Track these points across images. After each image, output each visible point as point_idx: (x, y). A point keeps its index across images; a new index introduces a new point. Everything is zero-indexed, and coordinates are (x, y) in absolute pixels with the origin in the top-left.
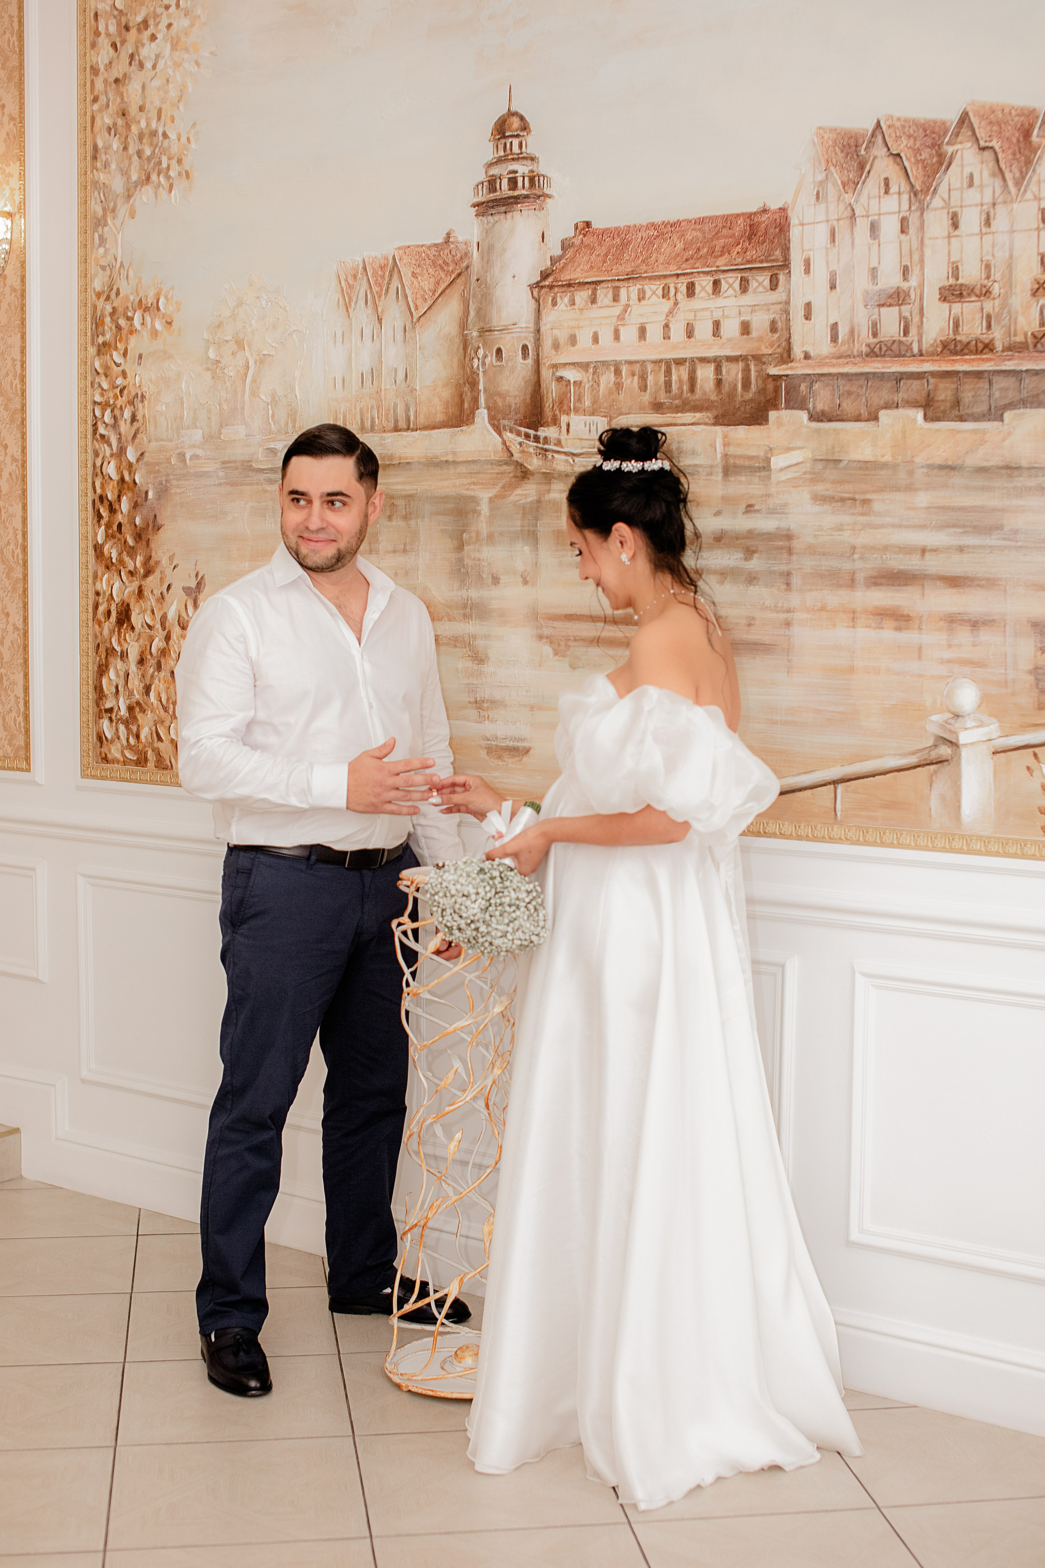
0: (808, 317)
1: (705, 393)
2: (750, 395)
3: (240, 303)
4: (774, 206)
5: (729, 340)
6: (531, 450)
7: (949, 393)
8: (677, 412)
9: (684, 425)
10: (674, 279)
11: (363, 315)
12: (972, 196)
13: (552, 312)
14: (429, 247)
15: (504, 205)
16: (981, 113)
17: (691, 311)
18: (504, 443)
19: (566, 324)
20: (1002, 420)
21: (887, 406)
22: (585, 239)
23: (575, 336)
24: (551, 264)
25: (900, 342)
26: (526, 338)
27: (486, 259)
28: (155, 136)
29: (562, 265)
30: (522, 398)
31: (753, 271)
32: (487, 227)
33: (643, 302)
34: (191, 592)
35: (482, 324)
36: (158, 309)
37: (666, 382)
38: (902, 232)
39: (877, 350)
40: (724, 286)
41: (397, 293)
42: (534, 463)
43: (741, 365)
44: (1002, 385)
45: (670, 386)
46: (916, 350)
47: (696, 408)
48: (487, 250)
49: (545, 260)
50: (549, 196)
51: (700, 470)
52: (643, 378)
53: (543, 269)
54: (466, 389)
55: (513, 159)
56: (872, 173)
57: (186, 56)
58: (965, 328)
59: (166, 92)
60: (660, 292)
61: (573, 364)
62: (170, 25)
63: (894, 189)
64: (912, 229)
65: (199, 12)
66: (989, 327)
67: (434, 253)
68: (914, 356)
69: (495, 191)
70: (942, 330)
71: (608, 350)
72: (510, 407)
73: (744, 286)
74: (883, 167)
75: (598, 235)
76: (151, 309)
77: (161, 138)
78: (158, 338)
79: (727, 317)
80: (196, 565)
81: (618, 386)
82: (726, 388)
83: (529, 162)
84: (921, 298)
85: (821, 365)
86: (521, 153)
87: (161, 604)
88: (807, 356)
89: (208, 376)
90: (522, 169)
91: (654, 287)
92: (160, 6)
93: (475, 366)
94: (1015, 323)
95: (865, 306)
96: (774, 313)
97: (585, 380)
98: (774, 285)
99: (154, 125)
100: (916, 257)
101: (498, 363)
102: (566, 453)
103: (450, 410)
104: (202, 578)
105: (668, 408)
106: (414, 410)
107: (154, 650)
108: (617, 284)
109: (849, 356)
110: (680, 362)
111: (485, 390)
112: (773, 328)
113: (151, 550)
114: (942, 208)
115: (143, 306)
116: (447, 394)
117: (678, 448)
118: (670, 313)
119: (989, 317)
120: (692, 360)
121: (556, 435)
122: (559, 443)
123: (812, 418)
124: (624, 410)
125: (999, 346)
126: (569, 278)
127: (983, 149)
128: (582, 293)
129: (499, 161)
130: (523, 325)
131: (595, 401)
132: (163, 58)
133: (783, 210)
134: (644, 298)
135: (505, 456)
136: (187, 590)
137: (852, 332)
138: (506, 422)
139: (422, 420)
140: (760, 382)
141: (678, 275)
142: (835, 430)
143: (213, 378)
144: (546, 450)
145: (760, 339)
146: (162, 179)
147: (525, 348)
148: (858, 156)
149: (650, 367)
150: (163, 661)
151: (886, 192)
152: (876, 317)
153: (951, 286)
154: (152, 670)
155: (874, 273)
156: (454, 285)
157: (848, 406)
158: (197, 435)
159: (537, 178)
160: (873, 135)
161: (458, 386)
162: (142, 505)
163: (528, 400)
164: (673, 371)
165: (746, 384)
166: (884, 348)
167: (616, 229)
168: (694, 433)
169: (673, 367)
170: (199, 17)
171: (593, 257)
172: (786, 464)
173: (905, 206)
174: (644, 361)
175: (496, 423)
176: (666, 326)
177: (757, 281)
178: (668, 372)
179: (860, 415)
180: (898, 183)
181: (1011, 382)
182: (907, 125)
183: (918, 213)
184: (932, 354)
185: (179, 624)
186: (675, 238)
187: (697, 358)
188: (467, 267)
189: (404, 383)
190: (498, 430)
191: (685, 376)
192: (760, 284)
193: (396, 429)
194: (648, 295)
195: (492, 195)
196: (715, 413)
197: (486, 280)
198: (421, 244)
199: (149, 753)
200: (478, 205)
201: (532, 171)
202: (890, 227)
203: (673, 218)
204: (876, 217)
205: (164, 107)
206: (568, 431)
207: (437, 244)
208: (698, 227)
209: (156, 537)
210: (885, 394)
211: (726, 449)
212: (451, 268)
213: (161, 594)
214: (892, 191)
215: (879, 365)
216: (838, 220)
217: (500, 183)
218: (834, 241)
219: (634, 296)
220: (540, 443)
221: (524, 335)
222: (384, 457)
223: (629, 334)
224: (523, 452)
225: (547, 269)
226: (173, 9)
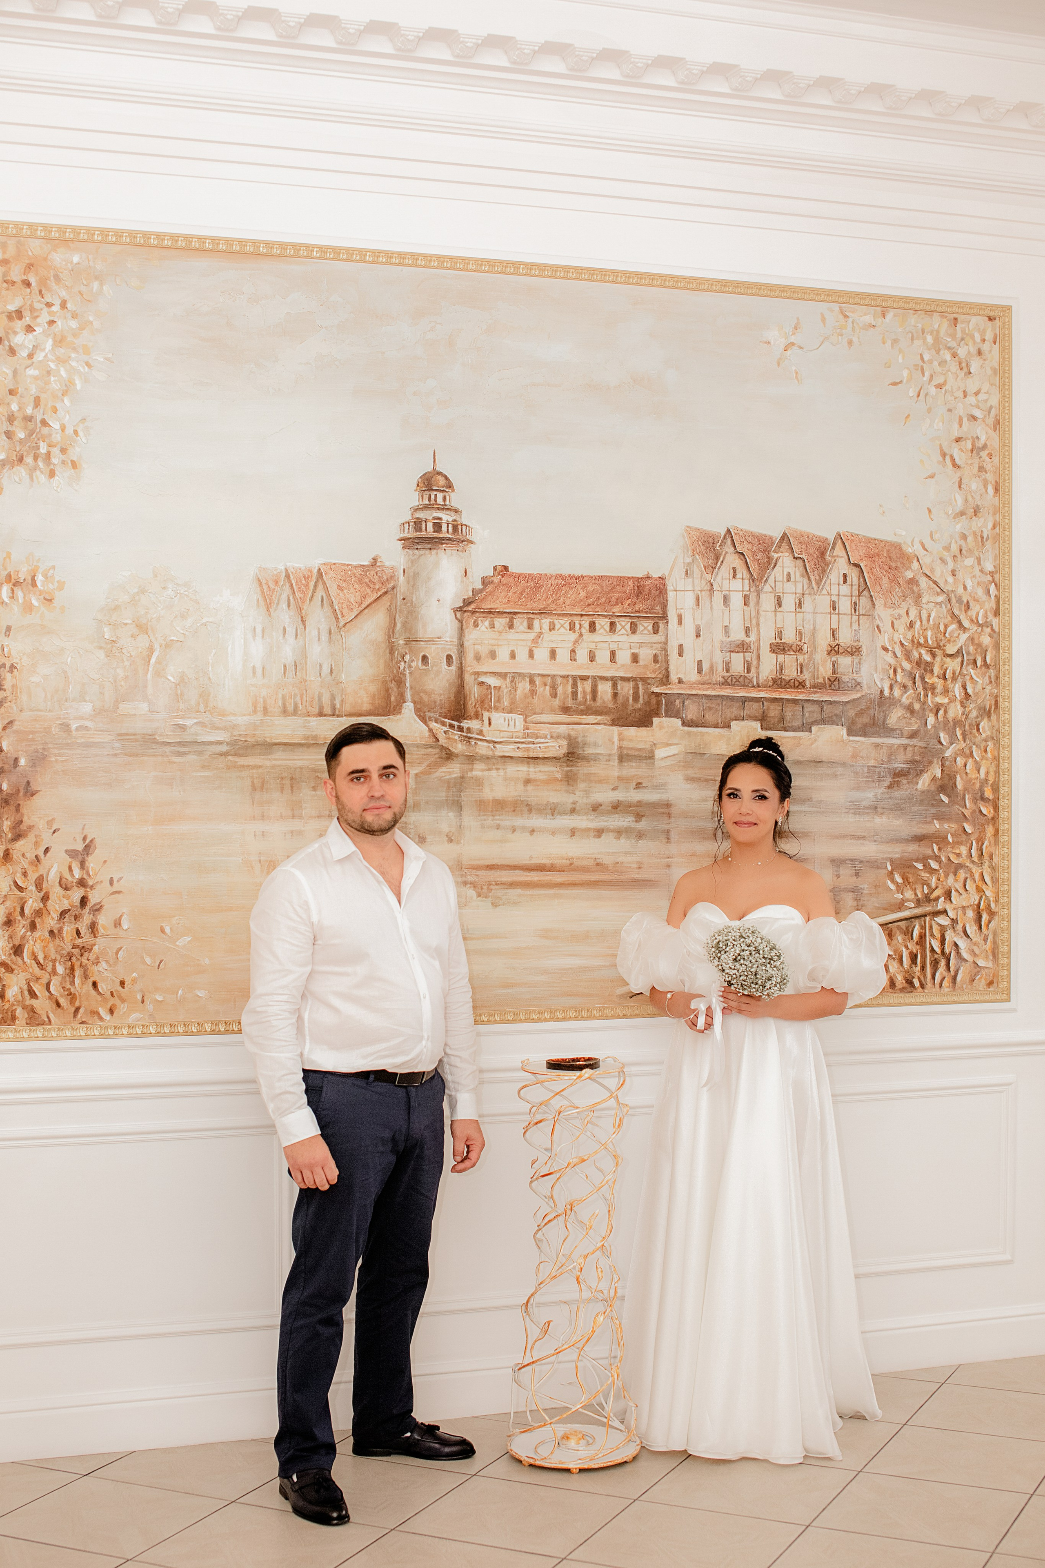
0: (681, 654)
1: (604, 702)
2: (638, 706)
3: (143, 591)
4: (655, 575)
5: (623, 665)
6: (456, 737)
7: (777, 712)
8: (582, 715)
9: (588, 724)
10: (579, 617)
11: (285, 616)
12: (789, 587)
13: (475, 631)
14: (356, 567)
15: (429, 543)
16: (795, 535)
17: (594, 642)
18: (431, 730)
19: (487, 642)
20: (811, 732)
21: (736, 719)
22: (503, 579)
23: (495, 652)
24: (473, 595)
25: (745, 677)
26: (450, 649)
27: (411, 583)
28: (30, 421)
29: (483, 596)
30: (446, 696)
31: (640, 619)
32: (413, 558)
33: (553, 631)
34: (77, 855)
35: (408, 635)
36: (34, 584)
37: (572, 692)
38: (745, 604)
39: (729, 681)
40: (618, 627)
41: (322, 601)
42: (459, 748)
43: (632, 684)
44: (810, 709)
45: (577, 695)
46: (755, 683)
47: (597, 713)
48: (414, 577)
49: (467, 591)
50: (471, 542)
51: (601, 757)
52: (554, 687)
53: (466, 597)
54: (392, 685)
55: (438, 509)
56: (724, 562)
57: (73, 355)
58: (786, 671)
59: (47, 383)
60: (567, 626)
61: (493, 673)
62: (52, 323)
63: (739, 575)
64: (752, 603)
65: (91, 319)
66: (802, 672)
67: (360, 572)
68: (754, 686)
69: (421, 531)
70: (772, 671)
71: (523, 664)
72: (435, 702)
73: (634, 629)
74: (732, 560)
75: (515, 577)
76: (24, 585)
77: (39, 425)
78: (33, 613)
79: (621, 649)
80: (83, 829)
81: (533, 692)
82: (620, 699)
83: (452, 513)
84: (758, 649)
85: (691, 687)
86: (445, 505)
87: (36, 866)
88: (680, 681)
89: (101, 654)
90: (446, 517)
91: (562, 622)
92: (39, 302)
93: (402, 668)
94: (818, 671)
95: (721, 651)
96: (656, 649)
97: (504, 686)
98: (656, 631)
99: (29, 411)
100: (754, 622)
101: (424, 667)
102: (487, 741)
103: (377, 702)
104: (92, 841)
105: (574, 711)
106: (340, 699)
107: (26, 911)
108: (531, 616)
109: (710, 683)
110: (584, 678)
111: (411, 688)
112: (655, 659)
113: (22, 815)
114: (771, 592)
115: (13, 581)
116: (373, 688)
117: (582, 741)
118: (576, 642)
119: (801, 665)
120: (594, 677)
121: (479, 727)
122: (481, 732)
123: (684, 724)
124: (538, 711)
125: (808, 684)
126: (489, 607)
127: (796, 558)
128: (500, 620)
129: (426, 507)
130: (448, 639)
131: (513, 702)
132: (44, 350)
133: (661, 578)
134: (554, 629)
135: (431, 741)
136: (72, 853)
137: (711, 667)
138: (432, 714)
139: (347, 708)
140: (646, 697)
141: (582, 615)
142: (701, 733)
143: (107, 656)
144: (470, 738)
145: (646, 667)
146: (41, 464)
147: (449, 657)
148: (714, 549)
149: (559, 680)
150: (37, 921)
151: (734, 577)
152: (727, 659)
153: (777, 643)
154: (23, 930)
155: (726, 629)
156: (380, 601)
157: (710, 717)
158: (87, 708)
159: (460, 527)
160: (724, 538)
161: (385, 682)
162: (10, 771)
163: (452, 698)
164: (579, 684)
165: (636, 698)
166: (734, 680)
167: (530, 575)
168: (596, 730)
169: (579, 682)
170: (91, 323)
171: (510, 594)
172: (667, 755)
173: (747, 588)
174: (554, 676)
175: (422, 714)
176: (573, 651)
177: (643, 625)
178: (575, 685)
179: (718, 723)
180: (742, 572)
181: (815, 708)
182: (747, 535)
183: (756, 594)
184: (765, 686)
185: (61, 885)
186: (579, 587)
187: (598, 676)
188: (393, 588)
189: (329, 676)
190: (424, 720)
191: (588, 689)
192: (645, 628)
193: (321, 714)
194: (557, 627)
195: (418, 534)
196: (612, 717)
197: (412, 600)
198: (347, 563)
199: (18, 1011)
200: (404, 540)
201: (455, 521)
202: (736, 600)
203: (578, 573)
204: (727, 593)
205: (43, 396)
206: (490, 724)
207: (363, 566)
208: (597, 582)
209: (28, 802)
210: (735, 711)
211: (621, 743)
212: (377, 587)
213: (36, 856)
214: (738, 576)
215: (731, 691)
216: (701, 591)
217: (426, 525)
218: (698, 605)
219: (546, 626)
220: (463, 732)
221: (449, 647)
222: (308, 737)
223: (542, 654)
224: (449, 738)
225: (469, 598)
226: (56, 308)
